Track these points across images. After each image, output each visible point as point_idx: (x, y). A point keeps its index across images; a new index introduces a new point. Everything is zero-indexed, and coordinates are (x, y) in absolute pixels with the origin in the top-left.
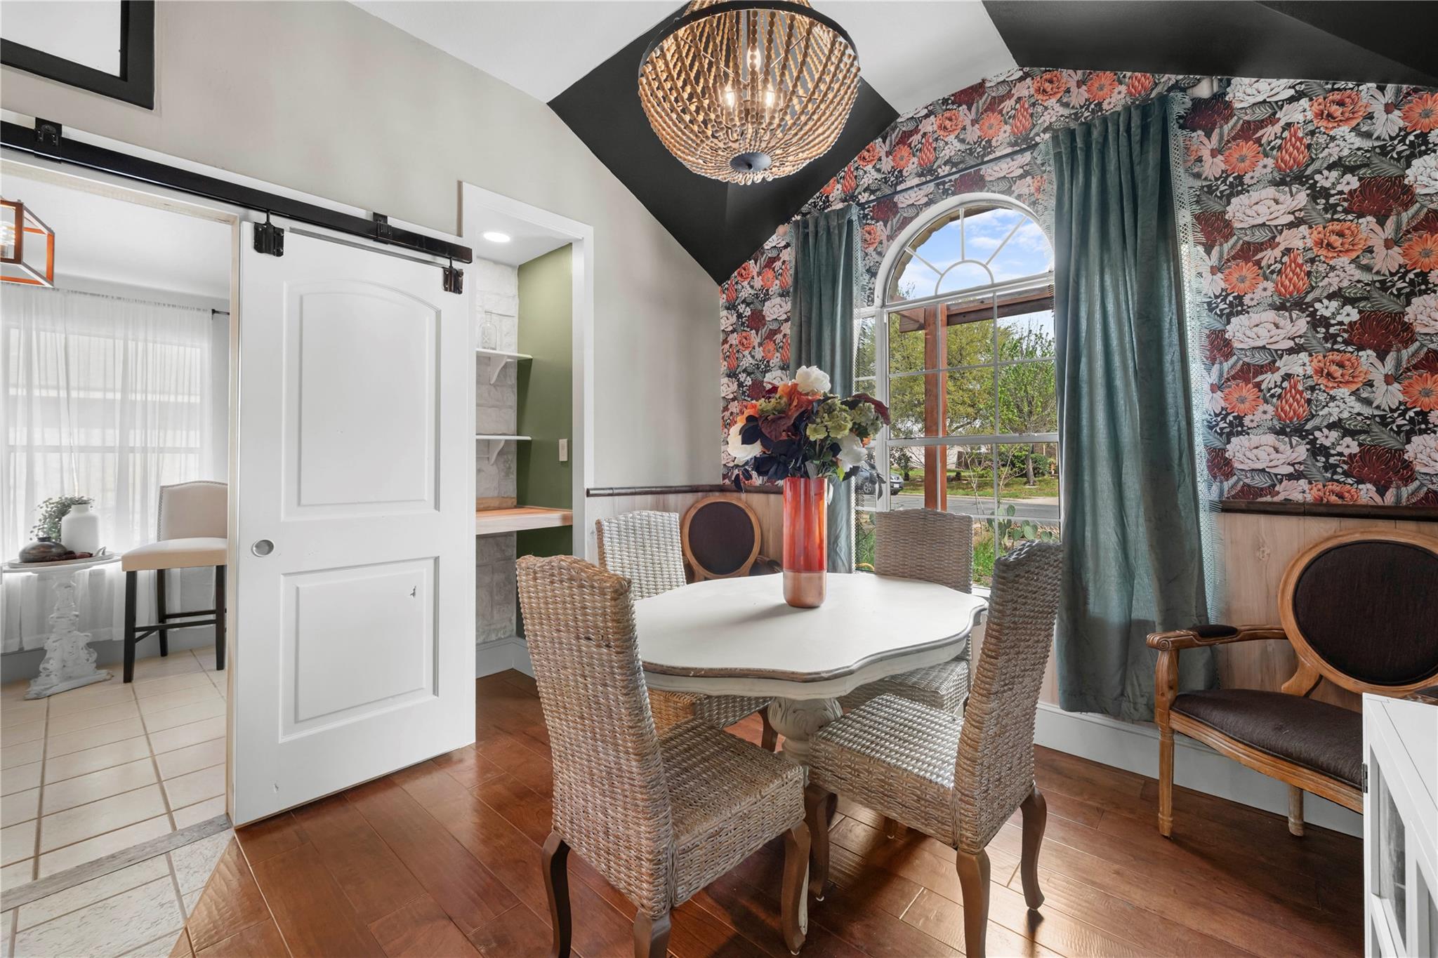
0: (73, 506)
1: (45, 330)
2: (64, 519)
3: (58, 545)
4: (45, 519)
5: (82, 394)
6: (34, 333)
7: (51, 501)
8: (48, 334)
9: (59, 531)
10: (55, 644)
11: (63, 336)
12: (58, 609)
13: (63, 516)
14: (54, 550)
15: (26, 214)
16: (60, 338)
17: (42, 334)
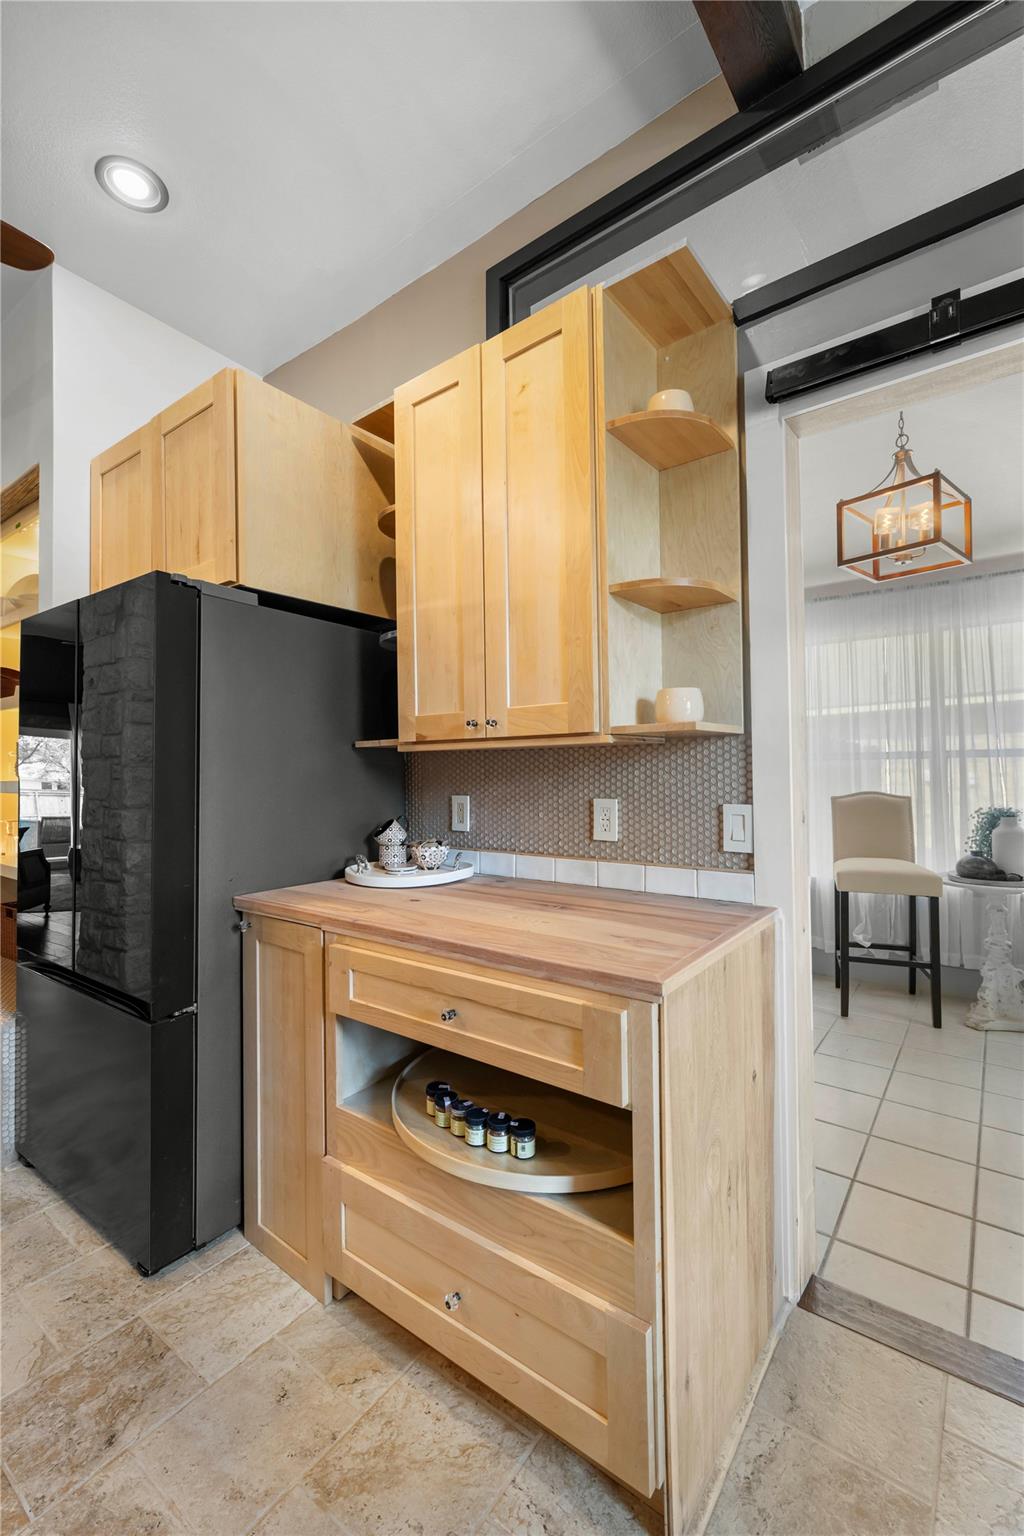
0: (1002, 818)
1: (970, 626)
2: (994, 831)
3: (989, 862)
4: (978, 831)
5: (1006, 698)
6: (962, 630)
7: (982, 811)
8: (974, 629)
9: (990, 846)
10: (990, 973)
11: (987, 628)
12: (992, 934)
13: (993, 828)
14: (986, 867)
15: (943, 482)
16: (984, 631)
17: (968, 630)
